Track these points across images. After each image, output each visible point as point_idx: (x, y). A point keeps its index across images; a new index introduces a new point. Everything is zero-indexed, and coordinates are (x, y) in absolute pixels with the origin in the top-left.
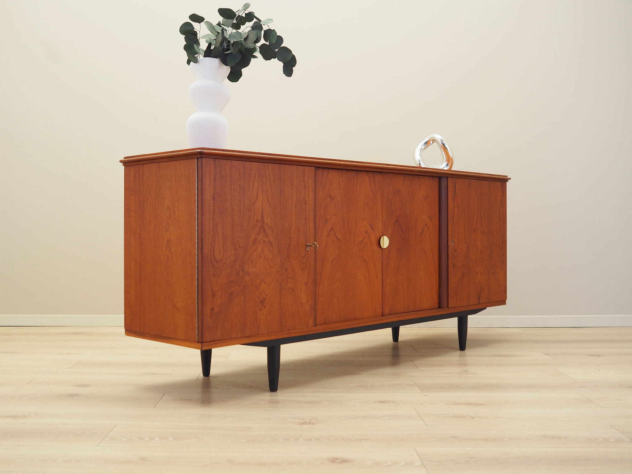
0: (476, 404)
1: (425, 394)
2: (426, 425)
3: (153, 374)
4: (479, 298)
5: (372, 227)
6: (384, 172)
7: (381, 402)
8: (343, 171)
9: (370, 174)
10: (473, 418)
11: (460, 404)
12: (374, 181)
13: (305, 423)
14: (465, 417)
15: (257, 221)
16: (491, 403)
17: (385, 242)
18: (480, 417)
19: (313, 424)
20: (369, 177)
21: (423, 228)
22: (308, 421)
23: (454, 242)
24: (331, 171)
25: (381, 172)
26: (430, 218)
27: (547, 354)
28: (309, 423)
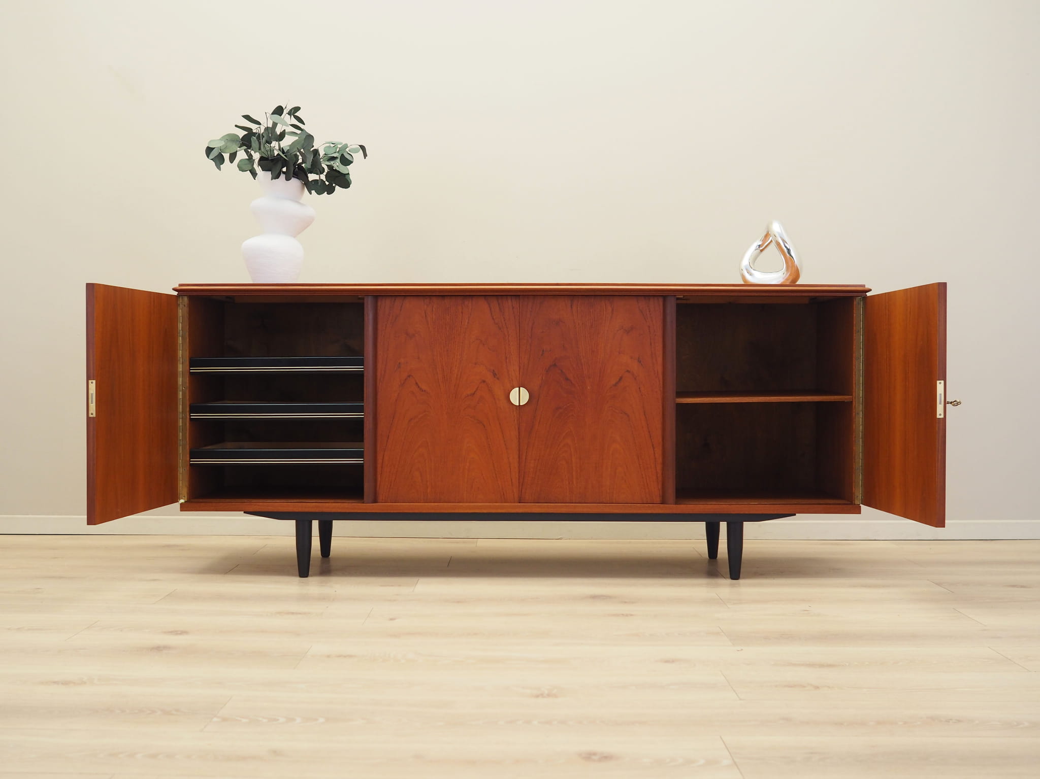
0: (822, 666)
1: (739, 648)
2: (740, 699)
3: (293, 613)
5: (495, 375)
7: (667, 661)
9: (492, 300)
10: (817, 688)
11: (794, 665)
12: (500, 308)
13: (542, 695)
14: (804, 687)
16: (847, 664)
18: (829, 687)
19: (555, 696)
20: (488, 304)
21: (621, 378)
22: (546, 692)
24: (409, 299)
26: (639, 362)
27: (939, 584)
28: (549, 695)
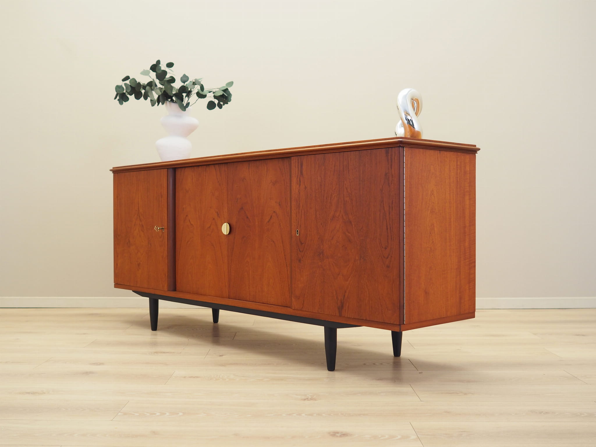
4: (341, 308)
5: (218, 214)
6: (229, 163)
8: (195, 168)
9: (217, 166)
12: (220, 172)
13: (307, 399)
15: (136, 211)
17: (225, 229)
19: (315, 400)
20: (215, 170)
21: (271, 216)
23: (300, 232)
24: (186, 169)
25: (227, 163)
26: (280, 205)
28: (311, 399)
